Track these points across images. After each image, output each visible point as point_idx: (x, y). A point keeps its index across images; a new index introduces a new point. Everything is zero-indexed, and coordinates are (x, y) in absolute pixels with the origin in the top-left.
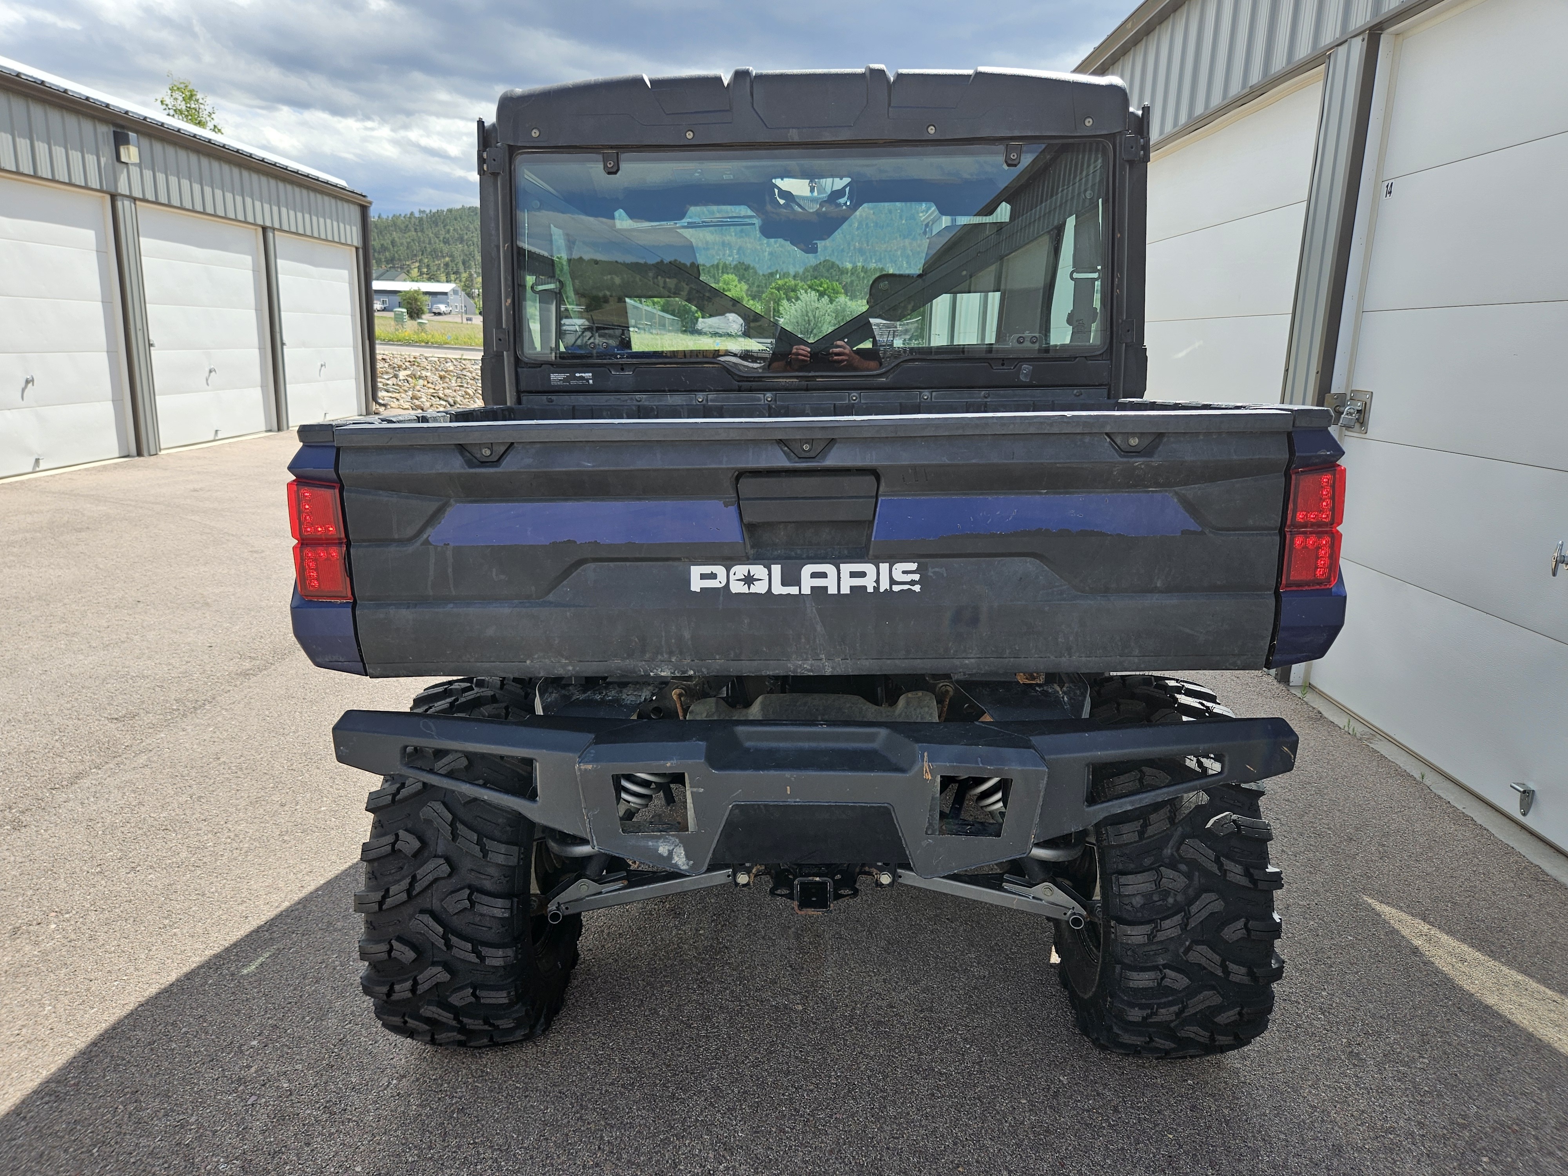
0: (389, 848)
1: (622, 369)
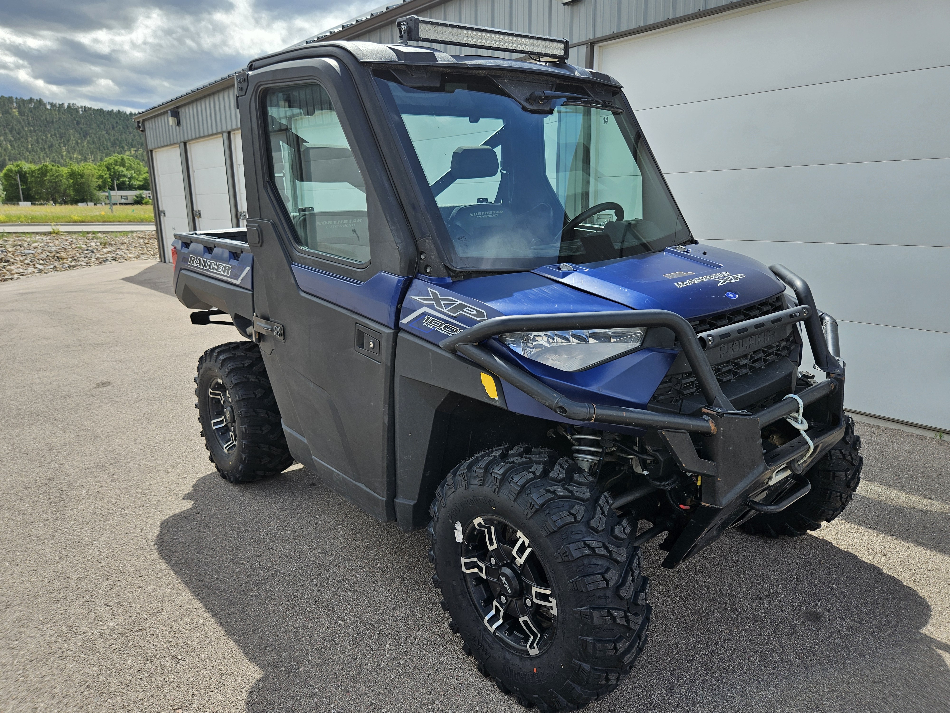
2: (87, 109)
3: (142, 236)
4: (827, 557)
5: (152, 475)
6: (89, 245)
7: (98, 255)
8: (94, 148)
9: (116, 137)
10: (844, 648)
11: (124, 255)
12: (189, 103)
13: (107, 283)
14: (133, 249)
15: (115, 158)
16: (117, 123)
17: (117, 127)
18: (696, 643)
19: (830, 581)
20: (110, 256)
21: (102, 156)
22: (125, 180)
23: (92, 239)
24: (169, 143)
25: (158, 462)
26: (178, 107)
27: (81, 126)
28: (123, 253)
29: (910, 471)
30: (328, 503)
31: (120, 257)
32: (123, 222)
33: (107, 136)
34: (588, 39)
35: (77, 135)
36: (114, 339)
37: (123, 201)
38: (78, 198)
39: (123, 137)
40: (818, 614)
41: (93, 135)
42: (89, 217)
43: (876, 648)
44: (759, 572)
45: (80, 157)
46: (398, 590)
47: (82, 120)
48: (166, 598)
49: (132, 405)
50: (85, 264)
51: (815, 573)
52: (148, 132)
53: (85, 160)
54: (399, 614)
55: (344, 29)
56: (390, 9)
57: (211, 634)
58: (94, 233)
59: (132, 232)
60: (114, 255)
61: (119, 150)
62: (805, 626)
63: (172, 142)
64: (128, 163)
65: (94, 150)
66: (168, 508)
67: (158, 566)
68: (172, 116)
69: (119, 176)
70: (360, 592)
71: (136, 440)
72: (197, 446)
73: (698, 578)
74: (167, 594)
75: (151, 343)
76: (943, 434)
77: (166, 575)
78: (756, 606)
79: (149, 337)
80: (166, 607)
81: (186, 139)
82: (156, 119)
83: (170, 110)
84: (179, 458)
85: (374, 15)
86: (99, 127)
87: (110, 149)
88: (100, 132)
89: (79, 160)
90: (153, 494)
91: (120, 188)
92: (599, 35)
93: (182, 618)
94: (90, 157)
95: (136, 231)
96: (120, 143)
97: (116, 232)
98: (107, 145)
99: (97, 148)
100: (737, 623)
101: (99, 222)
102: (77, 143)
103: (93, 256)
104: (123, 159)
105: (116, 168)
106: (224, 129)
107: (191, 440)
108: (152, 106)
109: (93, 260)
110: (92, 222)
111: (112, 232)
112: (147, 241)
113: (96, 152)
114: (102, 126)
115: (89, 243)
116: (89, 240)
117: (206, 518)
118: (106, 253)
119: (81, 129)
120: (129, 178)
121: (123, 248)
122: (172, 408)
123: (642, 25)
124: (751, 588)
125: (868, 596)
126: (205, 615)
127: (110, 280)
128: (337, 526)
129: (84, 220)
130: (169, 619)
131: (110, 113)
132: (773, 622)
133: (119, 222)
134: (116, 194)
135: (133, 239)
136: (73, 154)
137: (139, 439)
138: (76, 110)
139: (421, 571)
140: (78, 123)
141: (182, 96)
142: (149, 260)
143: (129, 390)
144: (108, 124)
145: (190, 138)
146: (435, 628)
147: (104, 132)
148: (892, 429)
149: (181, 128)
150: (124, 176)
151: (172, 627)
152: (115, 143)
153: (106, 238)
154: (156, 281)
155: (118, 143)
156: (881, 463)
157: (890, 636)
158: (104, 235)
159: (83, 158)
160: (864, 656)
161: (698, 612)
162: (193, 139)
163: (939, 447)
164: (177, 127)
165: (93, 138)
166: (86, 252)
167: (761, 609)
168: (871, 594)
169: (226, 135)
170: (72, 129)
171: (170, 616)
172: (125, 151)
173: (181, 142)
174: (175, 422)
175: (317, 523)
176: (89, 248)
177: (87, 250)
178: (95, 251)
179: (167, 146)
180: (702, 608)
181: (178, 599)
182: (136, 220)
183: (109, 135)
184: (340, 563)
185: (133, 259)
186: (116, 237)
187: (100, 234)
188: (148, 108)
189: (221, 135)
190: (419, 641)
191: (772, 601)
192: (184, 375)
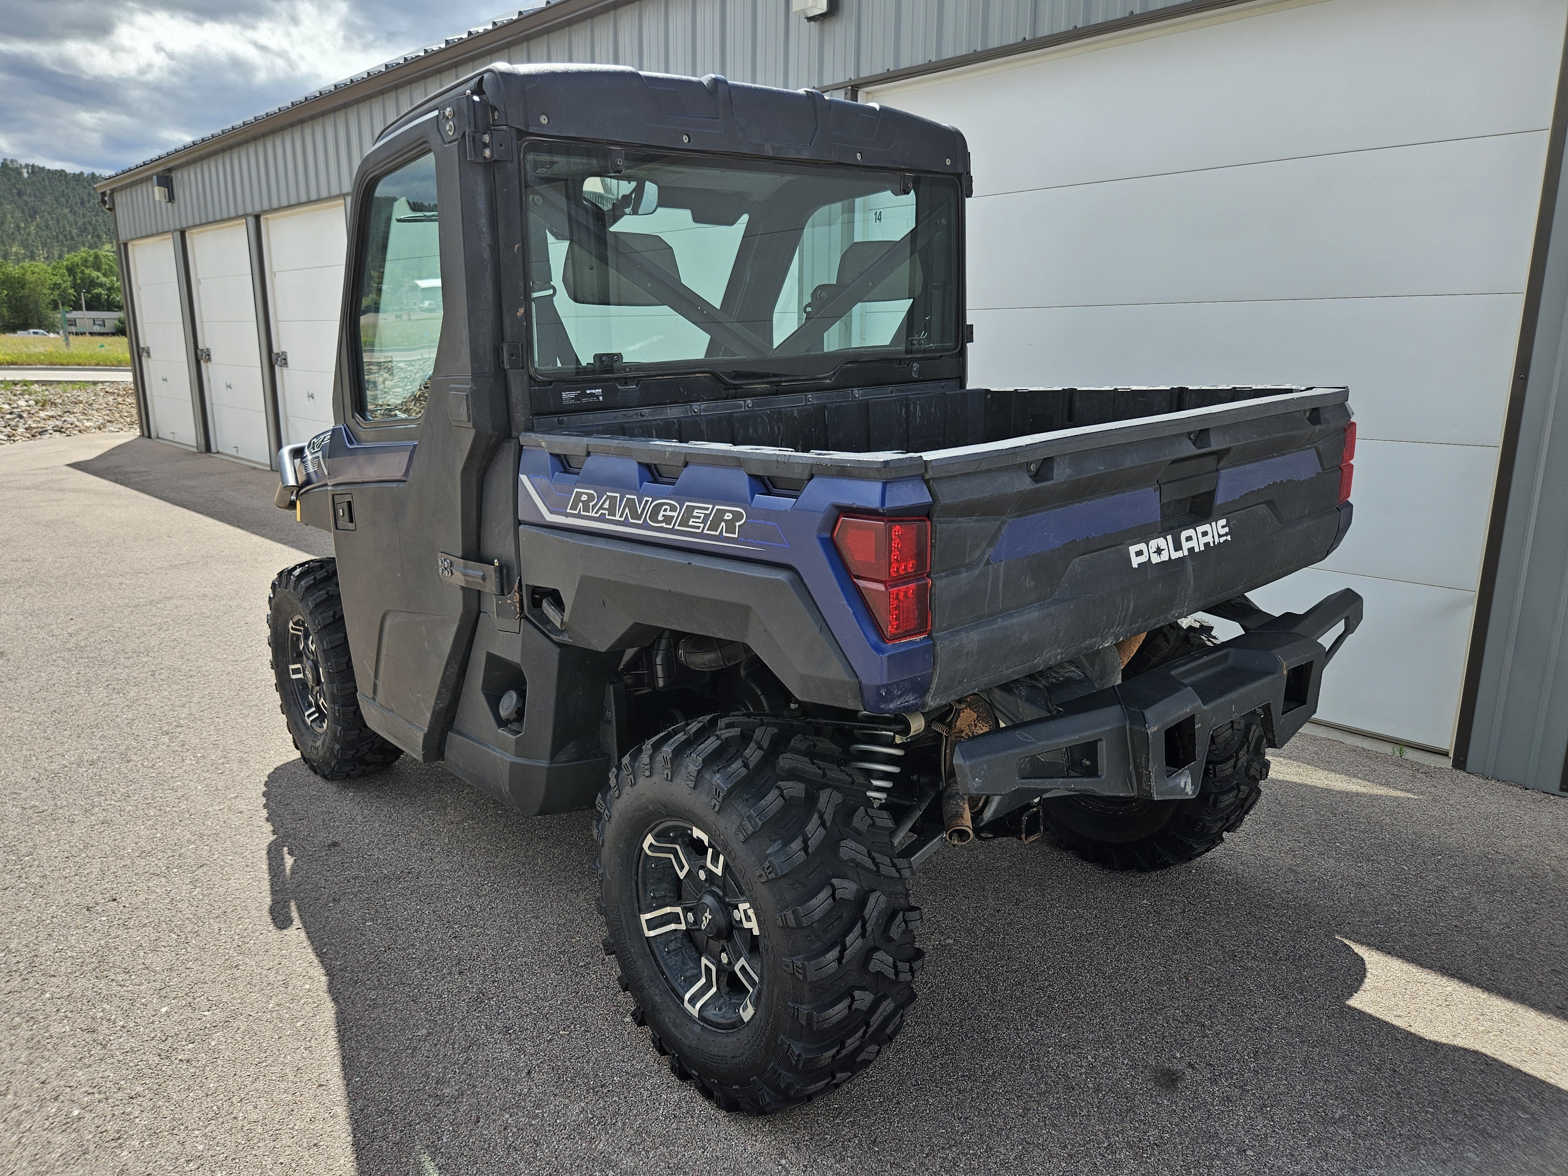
0: (830, 901)
1: (626, 384)
2: (36, 170)
3: (111, 390)
4: (1200, 968)
5: (42, 828)
6: (15, 405)
7: (30, 422)
8: (49, 237)
9: (86, 219)
10: (1212, 1137)
11: (77, 423)
12: (188, 164)
13: (38, 472)
14: (95, 412)
15: (84, 255)
16: (89, 194)
17: (89, 202)
18: (962, 1134)
19: (1201, 1013)
20: (51, 423)
21: (61, 250)
22: (101, 294)
23: (21, 394)
24: (154, 232)
25: (59, 803)
26: (170, 170)
27: (26, 198)
28: (75, 420)
29: (1346, 812)
30: (355, 879)
31: (69, 426)
32: (85, 365)
33: (71, 217)
34: (847, 80)
35: (18, 214)
36: (29, 573)
37: (97, 329)
38: (17, 321)
39: (100, 219)
40: (1174, 1074)
41: (46, 215)
42: (24, 356)
43: (1266, 1135)
44: (1085, 998)
45: (22, 252)
46: (454, 1044)
47: (27, 187)
48: (19, 1066)
49: (34, 696)
50: (6, 438)
51: (1177, 998)
52: (121, 211)
53: (32, 257)
54: (447, 1091)
55: (449, 46)
56: (525, 14)
57: (90, 1136)
58: (25, 383)
59: (95, 383)
60: (59, 423)
61: (92, 241)
62: (1151, 1097)
63: (160, 230)
64: (107, 264)
65: (48, 240)
66: (59, 890)
67: (17, 1003)
68: (159, 185)
69: (90, 286)
70: (383, 1050)
71: (27, 760)
72: (138, 771)
73: (983, 1010)
74: (22, 1060)
75: (94, 582)
76: (1405, 749)
77: (28, 1021)
78: (1073, 1060)
79: (93, 571)
80: (16, 1085)
81: (184, 225)
82: (134, 189)
83: (157, 174)
84: (99, 794)
85: (499, 24)
86: (57, 200)
87: (76, 238)
88: (59, 210)
89: (20, 256)
90: (36, 863)
91: (90, 308)
92: (865, 73)
93: (41, 1106)
94: (42, 253)
95: (103, 382)
96: (95, 229)
97: (66, 382)
98: (70, 233)
99: (53, 238)
100: (1038, 1093)
101: (41, 364)
102: (18, 227)
103: (21, 425)
104: (96, 257)
105: (87, 271)
106: (249, 210)
107: (128, 761)
108: (126, 168)
109: (21, 430)
110: (30, 365)
111: (59, 382)
112: (120, 399)
113: (51, 243)
114: (63, 200)
115: (14, 401)
116: (14, 395)
117: (126, 910)
118: (44, 419)
119: (26, 203)
120: (109, 289)
121: (75, 410)
122: (106, 700)
123: (934, 60)
124: (1069, 1028)
125: (1261, 1039)
126: (86, 1099)
127: (45, 466)
128: (364, 924)
129: (14, 360)
130: (16, 1107)
131: (78, 177)
132: (1097, 1090)
133: (79, 365)
134: (84, 317)
135: (95, 395)
136: (11, 247)
137: (34, 758)
138: (18, 171)
139: (500, 1008)
140: (20, 194)
141: (176, 152)
142: (122, 432)
143: (35, 666)
144: (74, 196)
145: (191, 224)
146: (507, 1116)
147: (67, 211)
148: (1325, 739)
149: (176, 205)
150: (101, 285)
151: (19, 1123)
152: (86, 229)
153: (47, 393)
154: (128, 469)
155: (90, 229)
156: (1303, 799)
157: (1291, 1112)
158: (44, 388)
159: (28, 253)
160: (1245, 1151)
161: (974, 1075)
162: (195, 226)
163: (1398, 770)
164: (169, 204)
165: (47, 220)
166: (9, 416)
167: (1081, 1066)
168: (1265, 1035)
169: (251, 221)
170: (9, 204)
171: (20, 1103)
172: (103, 244)
173: (175, 230)
174: (106, 727)
175: (328, 917)
176: (15, 410)
177: (11, 413)
178: (25, 415)
179: (152, 235)
180: (981, 1066)
181: (42, 1068)
182: (108, 363)
183: (74, 214)
184: (357, 994)
185: (93, 430)
186: (65, 392)
187: (36, 385)
188: (119, 171)
189: (244, 221)
190: (474, 1143)
191: (1101, 1051)
192: (142, 639)
